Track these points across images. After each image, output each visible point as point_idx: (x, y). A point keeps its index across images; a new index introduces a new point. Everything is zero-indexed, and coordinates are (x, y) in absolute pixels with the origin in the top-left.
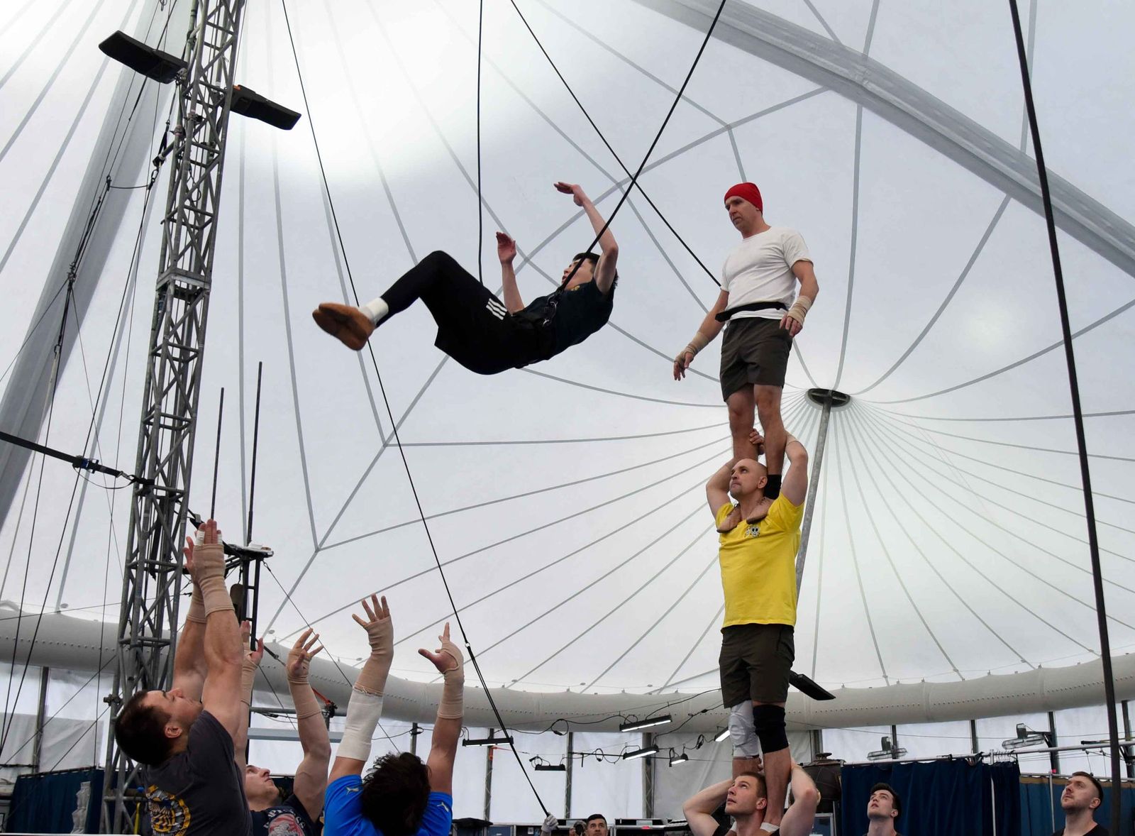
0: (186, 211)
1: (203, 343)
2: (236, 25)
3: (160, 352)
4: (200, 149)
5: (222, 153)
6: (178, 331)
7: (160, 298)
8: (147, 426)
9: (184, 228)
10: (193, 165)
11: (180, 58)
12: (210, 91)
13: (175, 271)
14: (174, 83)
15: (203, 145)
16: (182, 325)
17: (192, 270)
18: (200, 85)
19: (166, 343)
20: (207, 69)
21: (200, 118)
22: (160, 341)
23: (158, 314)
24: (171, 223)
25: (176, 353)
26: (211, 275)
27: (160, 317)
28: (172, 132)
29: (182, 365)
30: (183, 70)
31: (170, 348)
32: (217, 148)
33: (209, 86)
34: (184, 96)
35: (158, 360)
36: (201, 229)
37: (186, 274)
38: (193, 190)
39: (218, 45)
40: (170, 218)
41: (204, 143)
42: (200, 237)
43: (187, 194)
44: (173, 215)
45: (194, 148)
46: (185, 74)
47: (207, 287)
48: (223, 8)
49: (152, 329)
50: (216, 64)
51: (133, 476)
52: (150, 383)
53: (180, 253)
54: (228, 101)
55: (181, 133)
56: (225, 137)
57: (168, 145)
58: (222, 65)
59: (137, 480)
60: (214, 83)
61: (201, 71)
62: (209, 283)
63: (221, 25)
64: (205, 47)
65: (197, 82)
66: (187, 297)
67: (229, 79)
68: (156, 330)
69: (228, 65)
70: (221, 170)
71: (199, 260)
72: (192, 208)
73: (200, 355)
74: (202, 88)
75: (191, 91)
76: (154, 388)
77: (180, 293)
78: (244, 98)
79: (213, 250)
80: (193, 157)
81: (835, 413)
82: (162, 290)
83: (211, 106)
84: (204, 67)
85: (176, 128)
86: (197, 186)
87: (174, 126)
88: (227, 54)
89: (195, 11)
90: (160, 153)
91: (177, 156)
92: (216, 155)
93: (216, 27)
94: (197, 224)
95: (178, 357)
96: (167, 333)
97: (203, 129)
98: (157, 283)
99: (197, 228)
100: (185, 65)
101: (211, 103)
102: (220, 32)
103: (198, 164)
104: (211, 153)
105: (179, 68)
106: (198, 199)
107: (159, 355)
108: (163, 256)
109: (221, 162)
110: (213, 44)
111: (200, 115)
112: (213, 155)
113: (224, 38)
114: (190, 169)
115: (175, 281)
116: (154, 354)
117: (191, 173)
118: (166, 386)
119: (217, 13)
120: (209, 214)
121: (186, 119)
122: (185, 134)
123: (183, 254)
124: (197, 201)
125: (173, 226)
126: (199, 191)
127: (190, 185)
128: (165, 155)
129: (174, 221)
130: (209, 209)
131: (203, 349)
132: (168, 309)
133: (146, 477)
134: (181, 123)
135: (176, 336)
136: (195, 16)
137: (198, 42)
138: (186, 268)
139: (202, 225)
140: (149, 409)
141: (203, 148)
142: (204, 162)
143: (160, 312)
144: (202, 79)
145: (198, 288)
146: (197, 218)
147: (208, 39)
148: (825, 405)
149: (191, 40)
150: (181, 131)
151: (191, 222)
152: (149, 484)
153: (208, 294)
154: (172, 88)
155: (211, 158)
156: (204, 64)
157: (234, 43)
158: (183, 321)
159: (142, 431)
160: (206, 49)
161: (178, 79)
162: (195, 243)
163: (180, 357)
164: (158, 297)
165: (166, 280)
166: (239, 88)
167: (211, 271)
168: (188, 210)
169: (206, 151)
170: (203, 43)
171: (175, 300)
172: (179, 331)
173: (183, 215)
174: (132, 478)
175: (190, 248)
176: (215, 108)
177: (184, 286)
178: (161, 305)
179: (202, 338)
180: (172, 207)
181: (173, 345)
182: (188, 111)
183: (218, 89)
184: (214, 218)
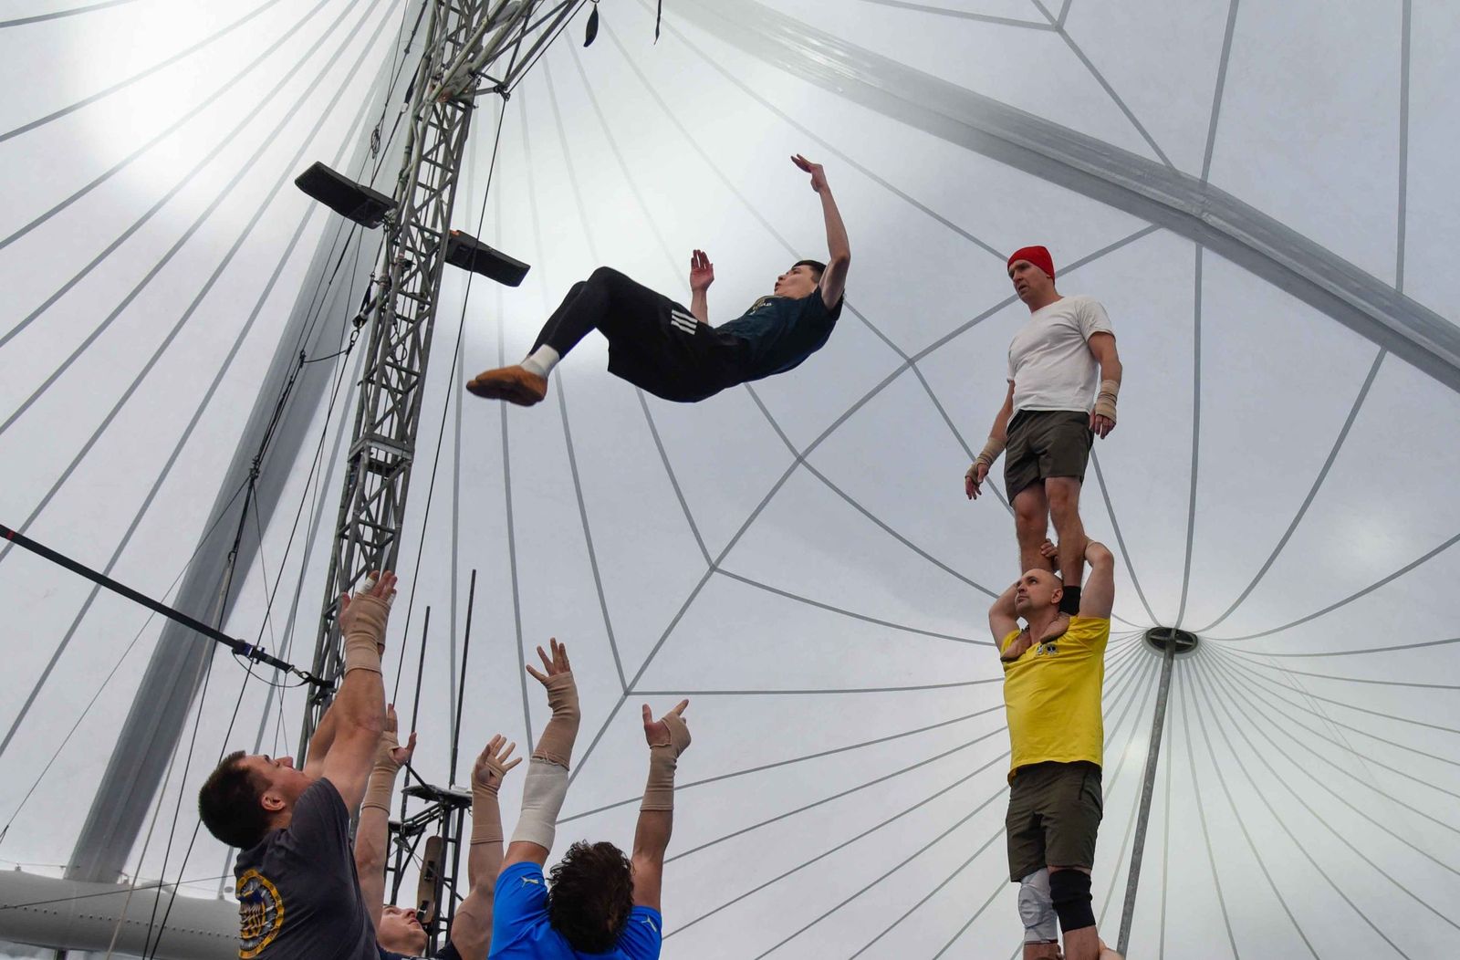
0: (388, 369)
1: (401, 522)
2: (457, 163)
3: (347, 533)
4: (409, 300)
5: (433, 305)
6: (370, 507)
7: (352, 471)
8: (329, 621)
9: (384, 392)
10: (398, 320)
11: (391, 197)
12: (423, 236)
13: (371, 437)
14: (381, 228)
15: (412, 296)
16: (377, 499)
17: (393, 437)
18: (412, 227)
19: (357, 521)
20: (420, 208)
21: (409, 264)
22: (349, 519)
23: (349, 489)
24: (370, 385)
25: (368, 534)
26: (414, 443)
27: (350, 492)
28: (377, 282)
29: (375, 551)
30: (393, 211)
31: (361, 526)
32: (429, 299)
33: (422, 229)
34: (392, 242)
35: (346, 542)
36: (406, 393)
37: (384, 441)
38: (397, 345)
39: (435, 186)
40: (368, 380)
41: (413, 293)
42: (403, 402)
43: (390, 350)
44: (372, 375)
45: (400, 298)
46: (394, 217)
47: (409, 458)
48: (442, 148)
49: (341, 507)
50: (432, 204)
51: (306, 673)
52: (334, 570)
53: (377, 421)
54: (444, 249)
55: (387, 283)
56: (438, 286)
57: (371, 300)
58: (438, 209)
59: (312, 679)
60: (428, 226)
61: (413, 212)
62: (412, 452)
63: (440, 161)
64: (418, 188)
65: (408, 223)
66: (384, 470)
67: (446, 223)
68: (344, 507)
69: (445, 207)
70: (431, 323)
71: (402, 427)
72: (395, 365)
73: (397, 536)
74: (414, 230)
75: (400, 235)
76: (339, 574)
77: (375, 466)
78: (463, 245)
79: (418, 415)
80: (399, 311)
82: (355, 460)
83: (423, 255)
84: (416, 207)
85: (382, 277)
86: (402, 341)
87: (379, 274)
88: (445, 196)
89: (410, 148)
90: (361, 310)
91: (381, 309)
92: (427, 307)
93: (435, 163)
94: (400, 388)
95: (370, 541)
96: (358, 509)
97: (411, 282)
98: (350, 453)
99: (400, 392)
100: (395, 205)
101: (424, 250)
102: (438, 170)
103: (405, 319)
104: (421, 305)
105: (388, 208)
106: (403, 359)
107: (347, 538)
108: (359, 422)
109: (432, 315)
110: (429, 185)
111: (410, 259)
112: (423, 308)
113: (443, 176)
114: (395, 323)
115: (370, 447)
116: (341, 536)
117: (396, 329)
118: (353, 575)
119: (435, 153)
120: (415, 374)
121: (394, 265)
122: (391, 284)
123: (381, 422)
124: (401, 361)
125: (371, 388)
126: (404, 348)
127: (394, 341)
128: (367, 312)
129: (373, 382)
130: (416, 368)
131: (401, 529)
132: (361, 480)
133: (324, 679)
134: (388, 272)
135: (369, 514)
136: (409, 153)
137: (411, 180)
138: (385, 434)
139: (407, 387)
140: (332, 601)
141: (413, 298)
142: (413, 317)
143: (351, 486)
144: (413, 220)
145: (400, 458)
146: (400, 378)
147: (422, 179)
149: (403, 178)
150: (387, 280)
151: (394, 383)
152: (328, 685)
153: (410, 465)
154: (378, 234)
155: (420, 311)
156: (417, 205)
157: (454, 182)
158: (379, 494)
159: (323, 626)
160: (420, 191)
161: (386, 223)
162: (398, 408)
163: (373, 541)
164: (349, 469)
165: (359, 448)
166: (457, 234)
167: (414, 439)
168: (391, 368)
169: (415, 303)
170: (417, 183)
171: (370, 474)
172: (373, 507)
173: (384, 374)
174: (305, 676)
175: (390, 417)
176: (428, 257)
177: (381, 458)
178: (352, 480)
179: (400, 514)
180: (371, 366)
181: (365, 523)
182: (396, 256)
183: (433, 234)
184: (421, 377)
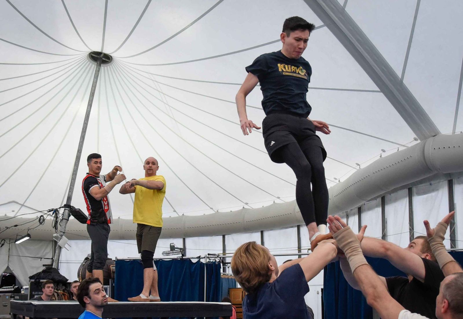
81: (103, 68)
148: (98, 62)
